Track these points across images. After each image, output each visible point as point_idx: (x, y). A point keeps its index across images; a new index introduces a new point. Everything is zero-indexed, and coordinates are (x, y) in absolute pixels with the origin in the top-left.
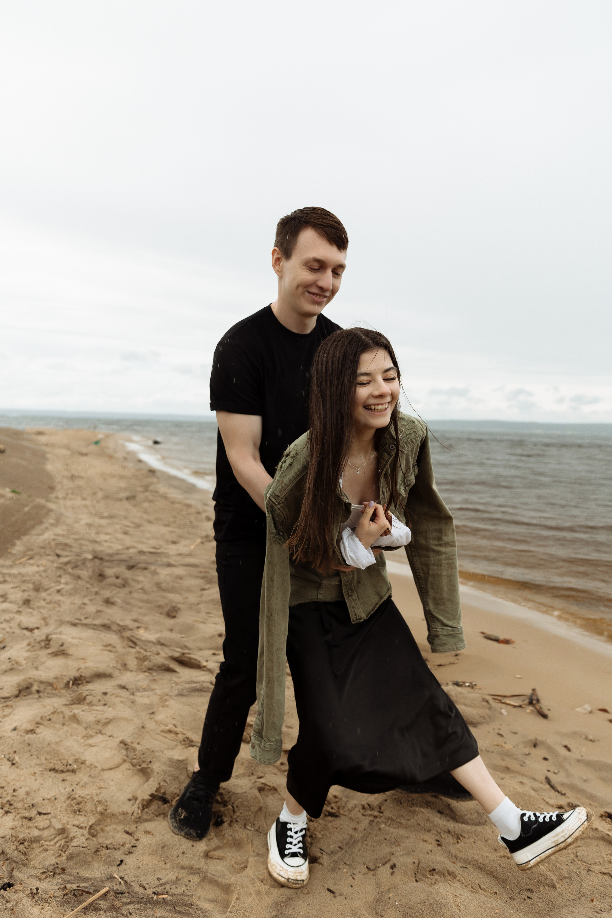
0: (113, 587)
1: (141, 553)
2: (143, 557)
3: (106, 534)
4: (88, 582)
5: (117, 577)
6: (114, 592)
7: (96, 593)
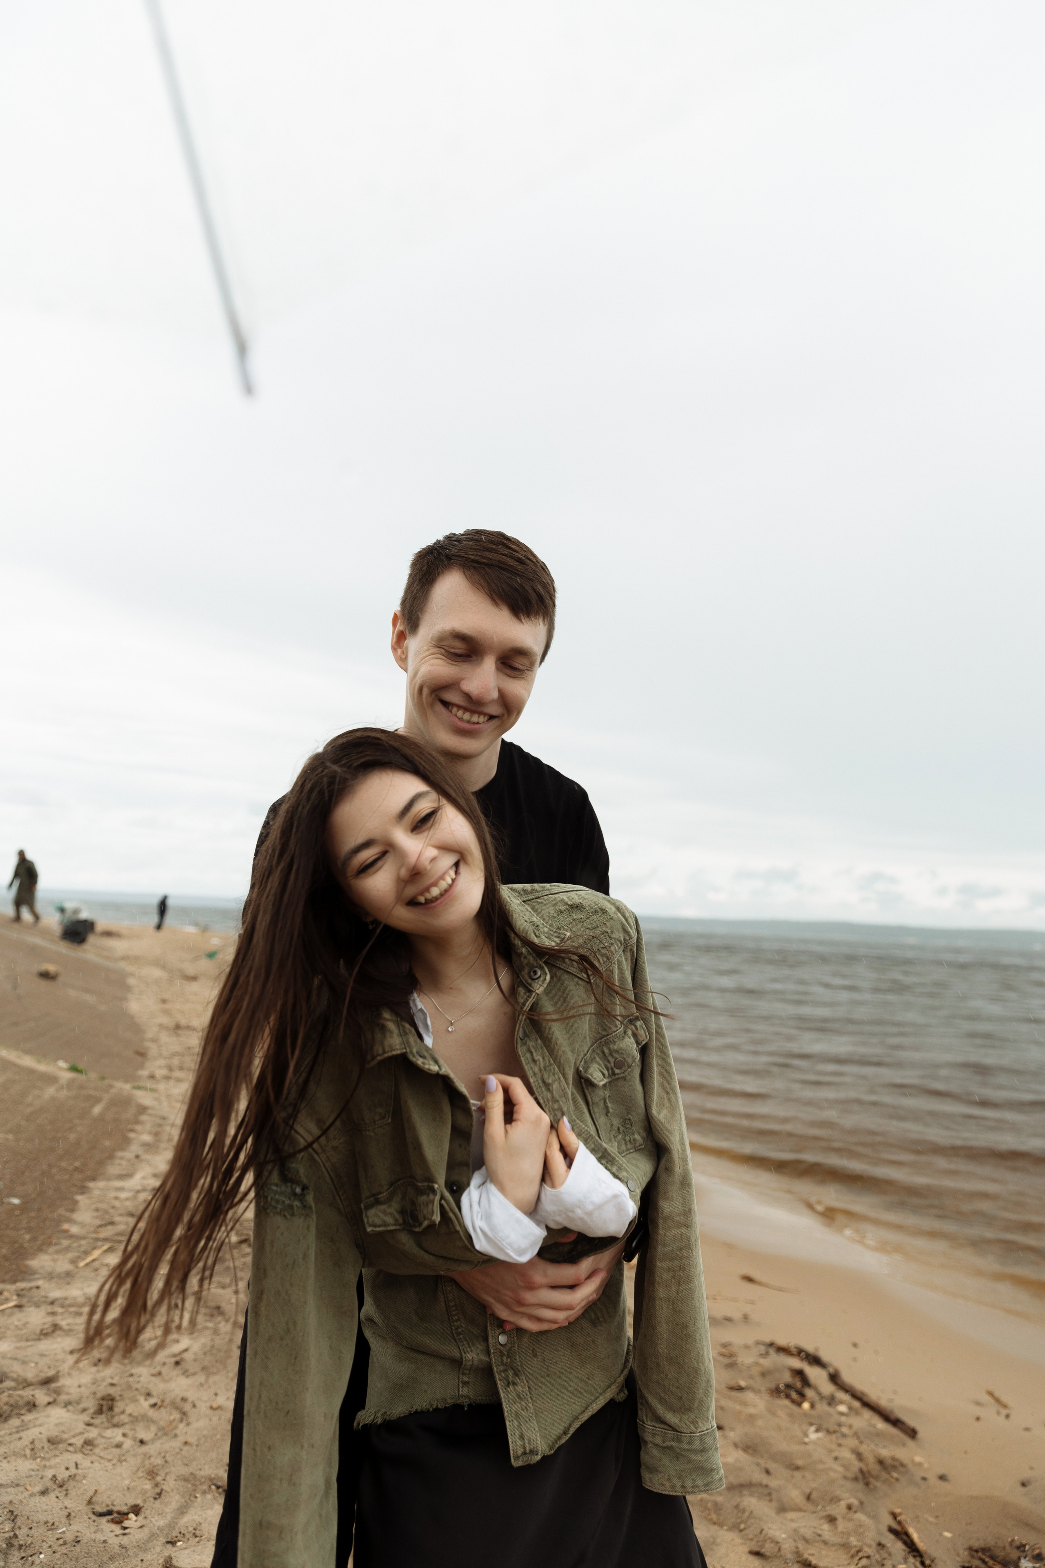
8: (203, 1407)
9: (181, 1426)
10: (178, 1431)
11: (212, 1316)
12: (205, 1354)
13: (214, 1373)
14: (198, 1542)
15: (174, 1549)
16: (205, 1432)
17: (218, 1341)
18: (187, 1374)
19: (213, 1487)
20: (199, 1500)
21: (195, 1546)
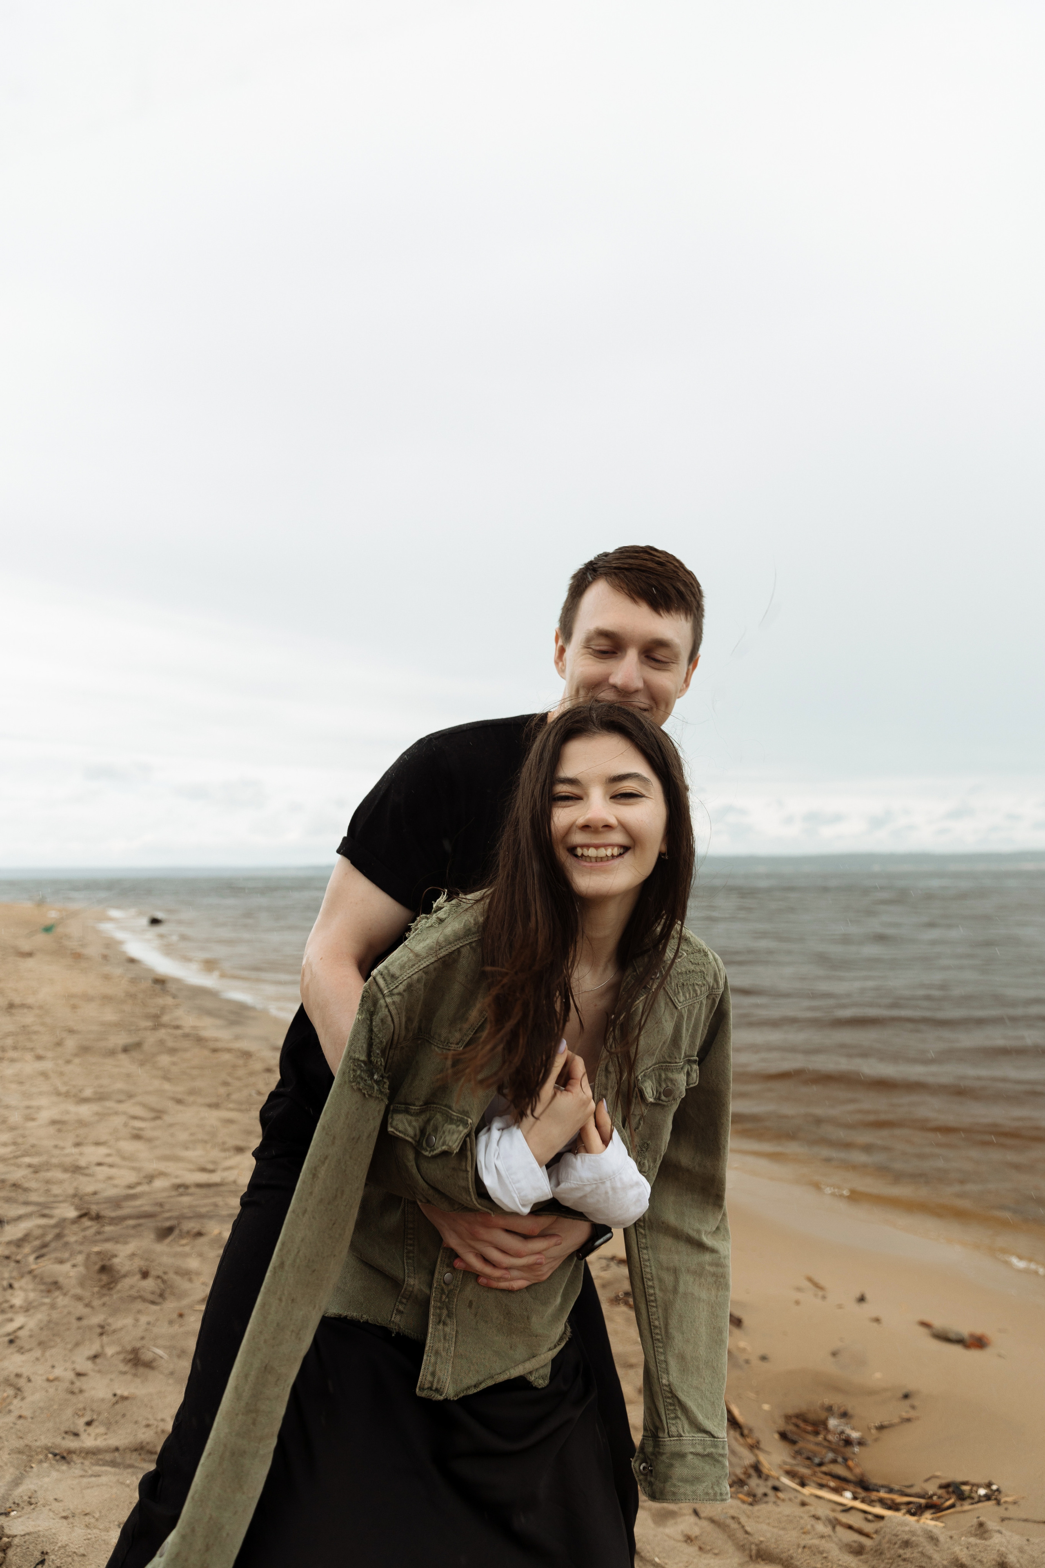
0: (139, 1305)
1: (181, 1188)
2: (185, 1200)
3: (97, 1144)
4: (79, 1298)
5: (145, 1275)
6: (143, 1319)
7: (102, 1330)
8: (39, 1381)
9: (16, 1402)
10: (12, 1407)
11: (49, 1291)
12: (41, 1329)
13: (51, 1347)
14: (34, 1509)
15: (8, 1519)
16: (41, 1404)
17: (55, 1315)
18: (22, 1351)
19: (50, 1456)
20: (35, 1470)
21: (30, 1513)
